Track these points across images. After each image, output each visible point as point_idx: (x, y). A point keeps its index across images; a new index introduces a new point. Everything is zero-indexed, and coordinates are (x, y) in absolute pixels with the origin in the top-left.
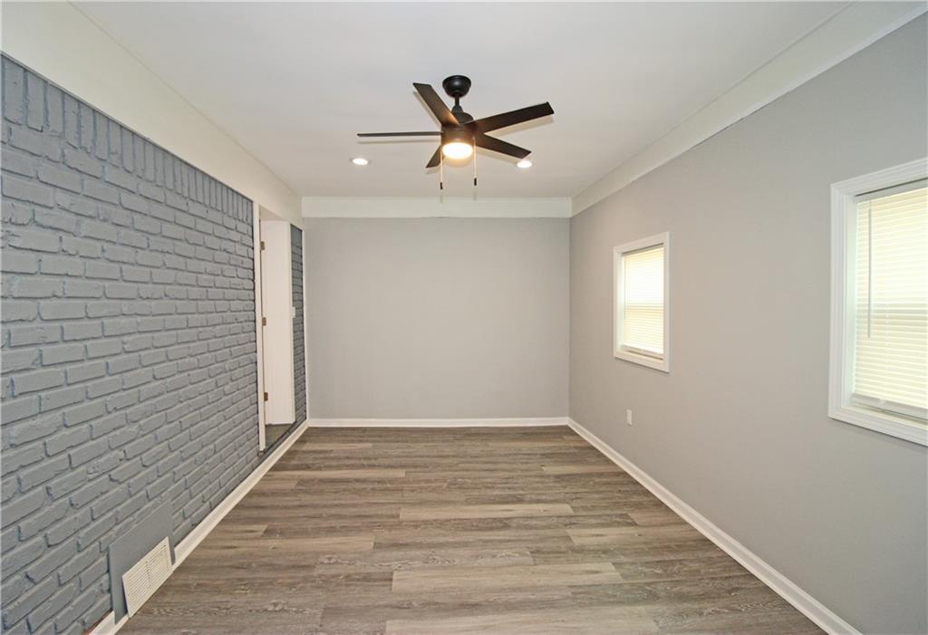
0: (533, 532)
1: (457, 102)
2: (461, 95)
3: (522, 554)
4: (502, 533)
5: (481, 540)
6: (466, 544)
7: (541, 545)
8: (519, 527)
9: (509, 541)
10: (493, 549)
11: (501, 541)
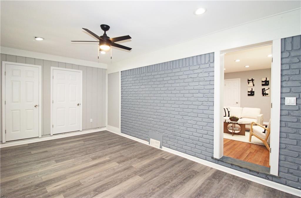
0: (83, 193)
1: (105, 32)
2: (106, 30)
3: (85, 182)
4: (96, 187)
5: (102, 181)
6: (106, 177)
7: (78, 188)
8: (89, 192)
9: (91, 185)
10: (96, 179)
11: (94, 183)
